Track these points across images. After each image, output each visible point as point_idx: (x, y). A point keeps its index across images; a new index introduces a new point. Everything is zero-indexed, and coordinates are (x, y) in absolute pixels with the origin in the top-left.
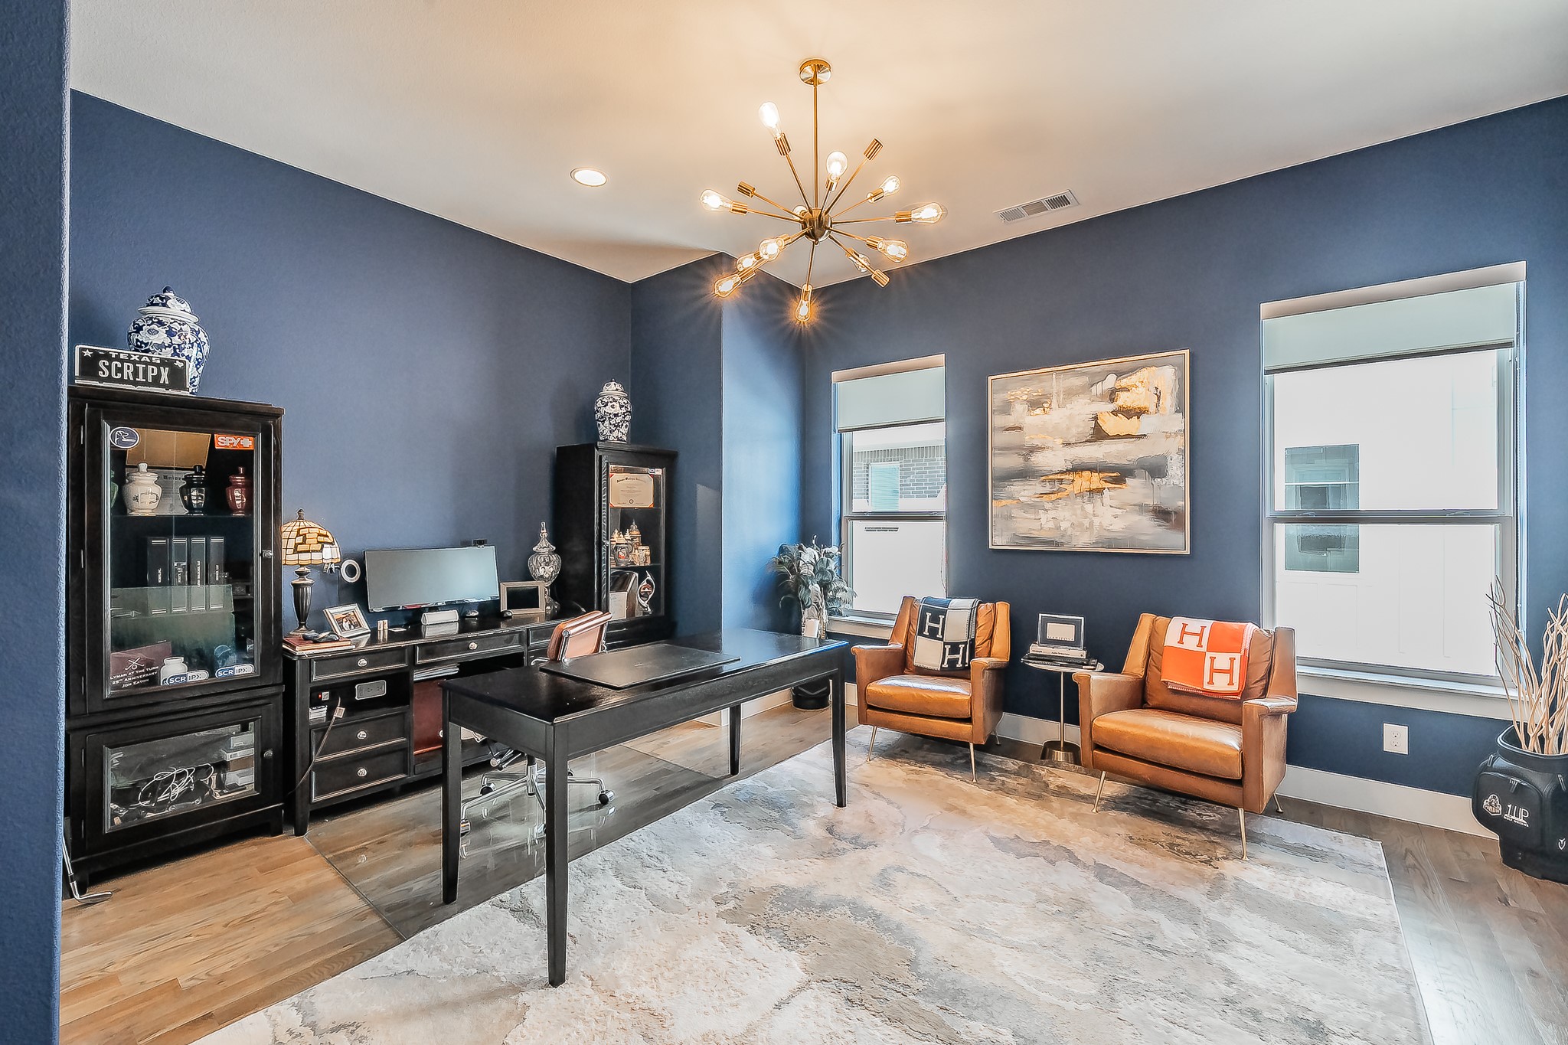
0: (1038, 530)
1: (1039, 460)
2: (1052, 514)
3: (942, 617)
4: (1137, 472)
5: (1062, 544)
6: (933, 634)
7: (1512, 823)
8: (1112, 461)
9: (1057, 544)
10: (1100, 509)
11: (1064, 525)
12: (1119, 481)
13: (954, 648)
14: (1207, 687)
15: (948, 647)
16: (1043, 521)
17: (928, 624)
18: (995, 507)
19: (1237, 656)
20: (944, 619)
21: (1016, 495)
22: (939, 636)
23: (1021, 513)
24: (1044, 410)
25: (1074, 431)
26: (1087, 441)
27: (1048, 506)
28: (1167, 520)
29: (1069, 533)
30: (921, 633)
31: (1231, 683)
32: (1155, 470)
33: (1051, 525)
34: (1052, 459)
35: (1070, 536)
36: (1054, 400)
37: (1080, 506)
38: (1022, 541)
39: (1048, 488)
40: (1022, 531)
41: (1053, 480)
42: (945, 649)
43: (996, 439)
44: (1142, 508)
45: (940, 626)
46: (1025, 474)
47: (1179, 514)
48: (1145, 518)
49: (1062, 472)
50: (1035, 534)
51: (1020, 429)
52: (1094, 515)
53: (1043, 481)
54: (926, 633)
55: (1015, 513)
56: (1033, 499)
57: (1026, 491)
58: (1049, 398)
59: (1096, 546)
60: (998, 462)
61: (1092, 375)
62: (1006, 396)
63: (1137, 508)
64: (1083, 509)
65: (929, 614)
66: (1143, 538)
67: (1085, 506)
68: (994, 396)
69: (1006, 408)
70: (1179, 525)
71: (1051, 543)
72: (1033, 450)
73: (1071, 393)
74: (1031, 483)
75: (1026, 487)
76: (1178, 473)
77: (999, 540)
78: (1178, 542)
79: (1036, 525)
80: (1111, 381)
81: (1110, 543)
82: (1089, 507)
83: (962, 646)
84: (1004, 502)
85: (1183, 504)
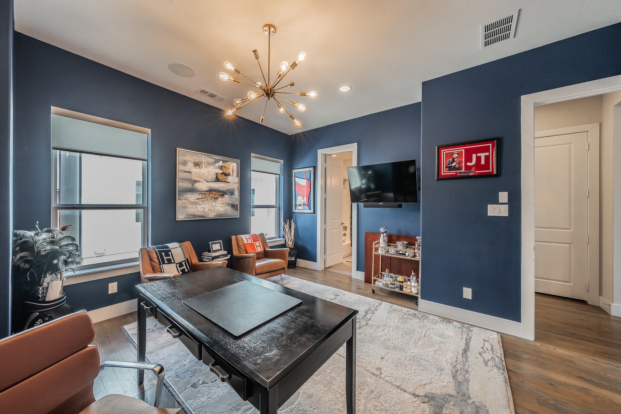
0: (197, 212)
1: (198, 186)
2: (202, 206)
3: (170, 253)
4: (227, 193)
5: (205, 216)
6: (169, 262)
7: (292, 260)
8: (221, 189)
9: (203, 217)
10: (217, 205)
11: (206, 210)
12: (222, 195)
13: (181, 265)
14: (257, 251)
15: (178, 265)
16: (199, 209)
17: (165, 258)
18: (179, 203)
19: (260, 242)
20: (172, 254)
21: (189, 199)
22: (173, 261)
23: (190, 206)
24: (200, 167)
25: (210, 177)
26: (214, 181)
27: (201, 203)
28: (234, 208)
29: (208, 213)
30: (164, 263)
31: (261, 249)
32: (232, 193)
33: (202, 210)
34: (203, 186)
35: (208, 214)
36: (203, 165)
37: (211, 203)
38: (191, 217)
39: (200, 196)
40: (190, 212)
41: (203, 194)
42: (177, 266)
43: (179, 175)
44: (228, 204)
45: (171, 257)
46: (192, 190)
47: (237, 206)
48: (229, 207)
49: (205, 191)
50: (196, 214)
51: (191, 173)
52: (216, 206)
53: (199, 194)
54: (166, 262)
55: (188, 205)
56: (195, 200)
57: (192, 197)
58: (202, 163)
59: (216, 216)
60: (180, 184)
61: (216, 159)
62: (185, 158)
63: (227, 204)
64: (212, 204)
65: (163, 254)
66: (229, 213)
67: (213, 203)
68: (179, 157)
69: (185, 163)
70: (237, 209)
71: (202, 216)
72: (196, 181)
73: (209, 164)
74: (195, 194)
75: (192, 196)
76: (237, 194)
77: (180, 217)
78: (236, 214)
79: (196, 210)
80: (221, 163)
81: (220, 215)
82: (214, 204)
83: (183, 263)
84: (183, 201)
85: (238, 203)
